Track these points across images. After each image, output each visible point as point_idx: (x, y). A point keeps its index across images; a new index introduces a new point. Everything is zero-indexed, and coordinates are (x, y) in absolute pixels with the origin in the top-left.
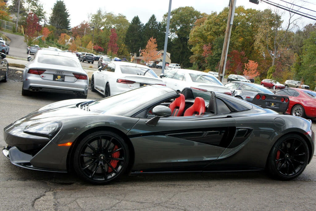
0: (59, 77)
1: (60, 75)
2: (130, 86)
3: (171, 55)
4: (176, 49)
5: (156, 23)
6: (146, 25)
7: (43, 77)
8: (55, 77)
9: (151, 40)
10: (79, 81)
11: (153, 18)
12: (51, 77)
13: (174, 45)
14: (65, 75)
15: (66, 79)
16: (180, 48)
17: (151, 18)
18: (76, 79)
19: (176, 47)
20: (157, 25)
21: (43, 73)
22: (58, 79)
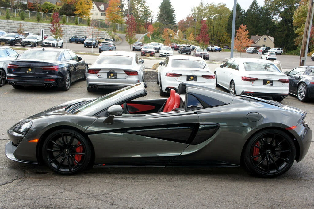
0: (112, 75)
1: (112, 73)
2: (177, 79)
3: (274, 39)
4: (280, 32)
5: (258, 8)
6: (248, 11)
7: (99, 75)
8: (109, 75)
9: (241, 27)
10: (130, 77)
11: (254, 3)
12: (105, 75)
13: (278, 28)
14: (117, 73)
15: (119, 76)
16: (284, 31)
17: (253, 3)
18: (127, 76)
19: (280, 30)
20: (259, 10)
21: (99, 72)
22: (111, 76)
